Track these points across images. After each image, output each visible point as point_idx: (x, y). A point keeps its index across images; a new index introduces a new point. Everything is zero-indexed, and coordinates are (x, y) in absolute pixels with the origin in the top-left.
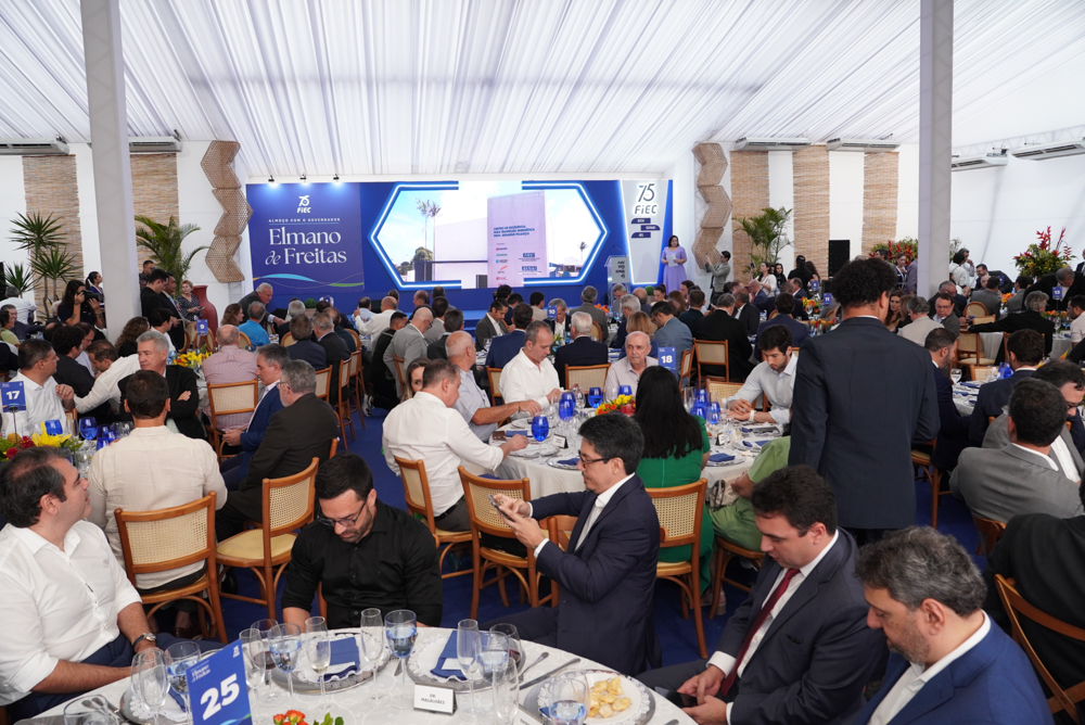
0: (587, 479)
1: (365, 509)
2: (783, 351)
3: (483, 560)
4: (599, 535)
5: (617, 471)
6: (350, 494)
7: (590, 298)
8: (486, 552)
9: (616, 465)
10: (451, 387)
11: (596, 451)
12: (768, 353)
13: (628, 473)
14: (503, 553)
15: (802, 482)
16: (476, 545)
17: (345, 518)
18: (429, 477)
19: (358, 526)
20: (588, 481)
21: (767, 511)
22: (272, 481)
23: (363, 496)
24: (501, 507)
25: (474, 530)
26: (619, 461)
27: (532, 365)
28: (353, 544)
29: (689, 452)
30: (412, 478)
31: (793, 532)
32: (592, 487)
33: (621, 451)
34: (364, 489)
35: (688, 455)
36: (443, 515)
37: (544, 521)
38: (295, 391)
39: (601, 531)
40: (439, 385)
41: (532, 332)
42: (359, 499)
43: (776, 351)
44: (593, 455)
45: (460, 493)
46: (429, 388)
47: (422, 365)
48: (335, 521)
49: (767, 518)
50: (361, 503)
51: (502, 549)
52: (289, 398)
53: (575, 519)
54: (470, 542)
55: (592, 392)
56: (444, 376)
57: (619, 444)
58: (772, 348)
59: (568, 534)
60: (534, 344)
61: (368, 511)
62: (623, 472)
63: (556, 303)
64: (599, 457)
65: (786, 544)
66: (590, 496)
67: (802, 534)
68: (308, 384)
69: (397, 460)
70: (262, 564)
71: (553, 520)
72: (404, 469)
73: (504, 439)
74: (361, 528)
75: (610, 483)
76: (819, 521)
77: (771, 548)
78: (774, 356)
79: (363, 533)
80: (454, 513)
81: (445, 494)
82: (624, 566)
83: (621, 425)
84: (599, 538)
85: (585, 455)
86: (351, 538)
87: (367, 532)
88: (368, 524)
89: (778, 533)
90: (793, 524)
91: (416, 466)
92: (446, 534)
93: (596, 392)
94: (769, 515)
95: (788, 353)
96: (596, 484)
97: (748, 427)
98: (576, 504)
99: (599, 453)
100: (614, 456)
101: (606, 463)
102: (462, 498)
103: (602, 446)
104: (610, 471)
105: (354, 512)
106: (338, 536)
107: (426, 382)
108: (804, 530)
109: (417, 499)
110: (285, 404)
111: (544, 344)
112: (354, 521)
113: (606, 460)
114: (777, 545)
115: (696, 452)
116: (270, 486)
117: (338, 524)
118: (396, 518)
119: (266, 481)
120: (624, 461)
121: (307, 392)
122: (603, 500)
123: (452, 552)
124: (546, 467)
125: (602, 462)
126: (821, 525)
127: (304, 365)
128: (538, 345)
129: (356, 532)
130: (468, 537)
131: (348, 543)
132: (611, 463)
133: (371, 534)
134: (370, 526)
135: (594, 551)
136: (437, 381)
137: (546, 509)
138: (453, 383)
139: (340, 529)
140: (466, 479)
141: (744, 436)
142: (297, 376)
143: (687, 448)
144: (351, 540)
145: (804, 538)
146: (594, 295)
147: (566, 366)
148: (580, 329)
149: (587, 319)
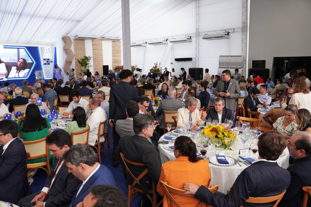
2: (78, 97)
5: (9, 137)
9: (9, 136)
12: (73, 98)
13: (14, 138)
15: (60, 134)
21: (50, 143)
26: (10, 134)
29: (43, 129)
31: (58, 148)
32: (1, 144)
33: (10, 131)
35: (42, 130)
43: (75, 97)
49: (50, 145)
58: (74, 96)
62: (12, 137)
63: (13, 85)
64: (2, 134)
65: (57, 152)
66: (2, 147)
67: (61, 149)
75: (7, 142)
76: (66, 144)
77: (53, 154)
78: (75, 99)
82: (12, 167)
89: (54, 149)
90: (58, 146)
93: (19, 113)
94: (51, 144)
95: (79, 97)
96: (3, 142)
97: (68, 120)
99: (2, 133)
100: (8, 133)
101: (5, 135)
103: (3, 130)
104: (7, 138)
108: (61, 147)
113: (5, 134)
114: (54, 153)
115: (45, 129)
120: (11, 134)
122: (5, 147)
125: (4, 135)
126: (67, 145)
132: (7, 135)
141: (66, 122)
143: (42, 128)
145: (62, 150)
146: (27, 83)
147: (13, 105)
148: (18, 94)
149: (19, 90)
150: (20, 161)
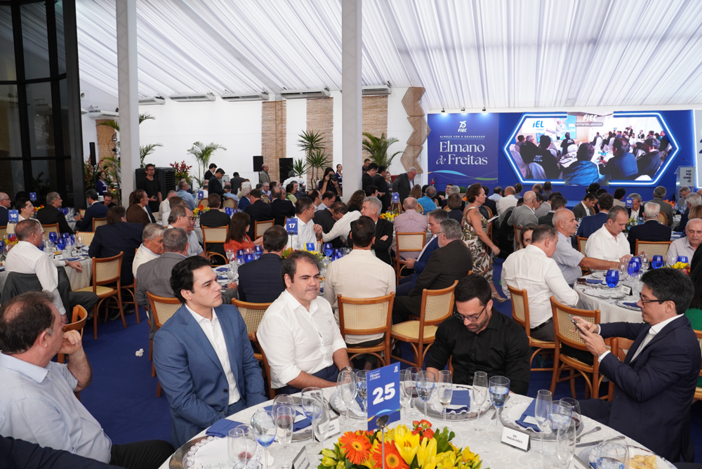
0: (645, 314)
1: (484, 312)
3: (561, 363)
4: (650, 354)
6: (476, 301)
7: (660, 194)
8: (563, 358)
9: (669, 306)
10: (551, 243)
11: (653, 294)
13: (678, 313)
14: (576, 360)
16: (557, 352)
17: (471, 316)
18: (529, 301)
19: (479, 322)
20: (645, 315)
22: (429, 291)
23: (484, 303)
24: (577, 324)
25: (557, 342)
26: (672, 304)
27: (611, 236)
28: (474, 333)
30: (518, 301)
32: (648, 320)
33: (674, 296)
34: (485, 298)
36: (536, 328)
37: (609, 339)
38: (448, 238)
39: (652, 351)
40: (543, 242)
41: (613, 213)
42: (481, 305)
44: (650, 296)
45: (551, 315)
46: (536, 243)
47: (531, 229)
48: (464, 317)
50: (482, 307)
51: (576, 357)
52: (443, 242)
53: (632, 342)
54: (553, 350)
55: (655, 258)
56: (547, 236)
57: (673, 291)
59: (626, 352)
60: (614, 222)
61: (486, 313)
62: (674, 312)
63: (633, 196)
64: (655, 299)
66: (646, 327)
68: (456, 234)
69: (509, 289)
70: (417, 342)
71: (615, 340)
72: (513, 295)
73: (585, 284)
74: (481, 323)
75: (662, 319)
79: (481, 327)
80: (544, 328)
81: (539, 314)
82: (668, 380)
83: (675, 277)
84: (649, 356)
85: (644, 296)
86: (473, 329)
87: (484, 328)
88: (485, 322)
91: (522, 294)
92: (536, 342)
93: (659, 259)
96: (651, 318)
98: (634, 332)
99: (656, 296)
100: (668, 299)
101: (660, 303)
102: (551, 319)
103: (659, 291)
104: (664, 310)
105: (477, 312)
106: (466, 326)
107: (534, 240)
109: (520, 316)
110: (440, 246)
111: (622, 223)
112: (477, 318)
113: (661, 301)
116: (427, 294)
117: (466, 319)
118: (504, 321)
119: (425, 290)
120: (676, 304)
121: (455, 239)
122: (656, 329)
123: (540, 355)
124: (614, 306)
125: (657, 303)
127: (454, 222)
128: (616, 223)
129: (477, 326)
130: (552, 346)
131: (471, 332)
132: (664, 305)
133: (487, 329)
134: (487, 324)
135: (644, 365)
136: (542, 239)
137: (610, 331)
138: (552, 241)
139: (467, 322)
140: (555, 306)
142: (450, 228)
144: (474, 330)
146: (664, 192)
147: (637, 240)
148: (650, 215)
149: (654, 208)
150: (687, 372)
